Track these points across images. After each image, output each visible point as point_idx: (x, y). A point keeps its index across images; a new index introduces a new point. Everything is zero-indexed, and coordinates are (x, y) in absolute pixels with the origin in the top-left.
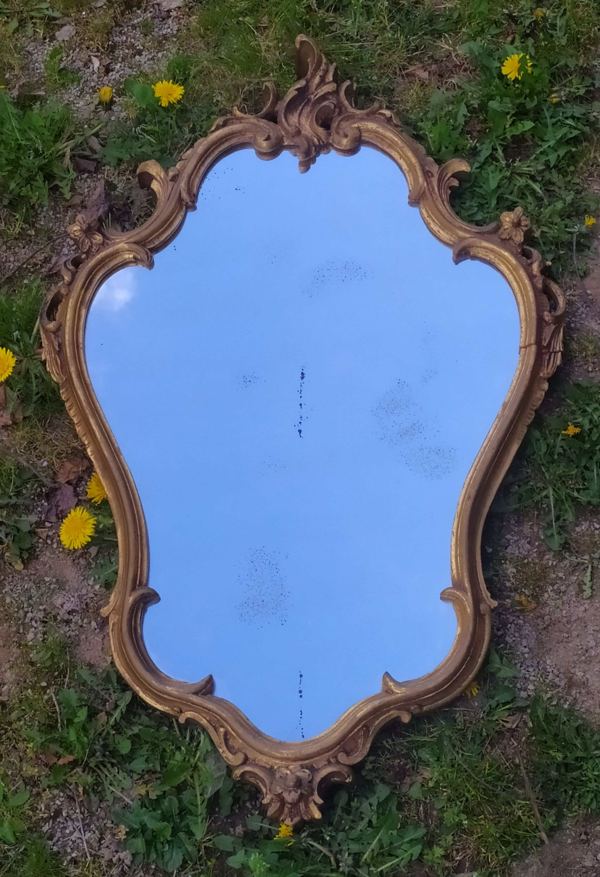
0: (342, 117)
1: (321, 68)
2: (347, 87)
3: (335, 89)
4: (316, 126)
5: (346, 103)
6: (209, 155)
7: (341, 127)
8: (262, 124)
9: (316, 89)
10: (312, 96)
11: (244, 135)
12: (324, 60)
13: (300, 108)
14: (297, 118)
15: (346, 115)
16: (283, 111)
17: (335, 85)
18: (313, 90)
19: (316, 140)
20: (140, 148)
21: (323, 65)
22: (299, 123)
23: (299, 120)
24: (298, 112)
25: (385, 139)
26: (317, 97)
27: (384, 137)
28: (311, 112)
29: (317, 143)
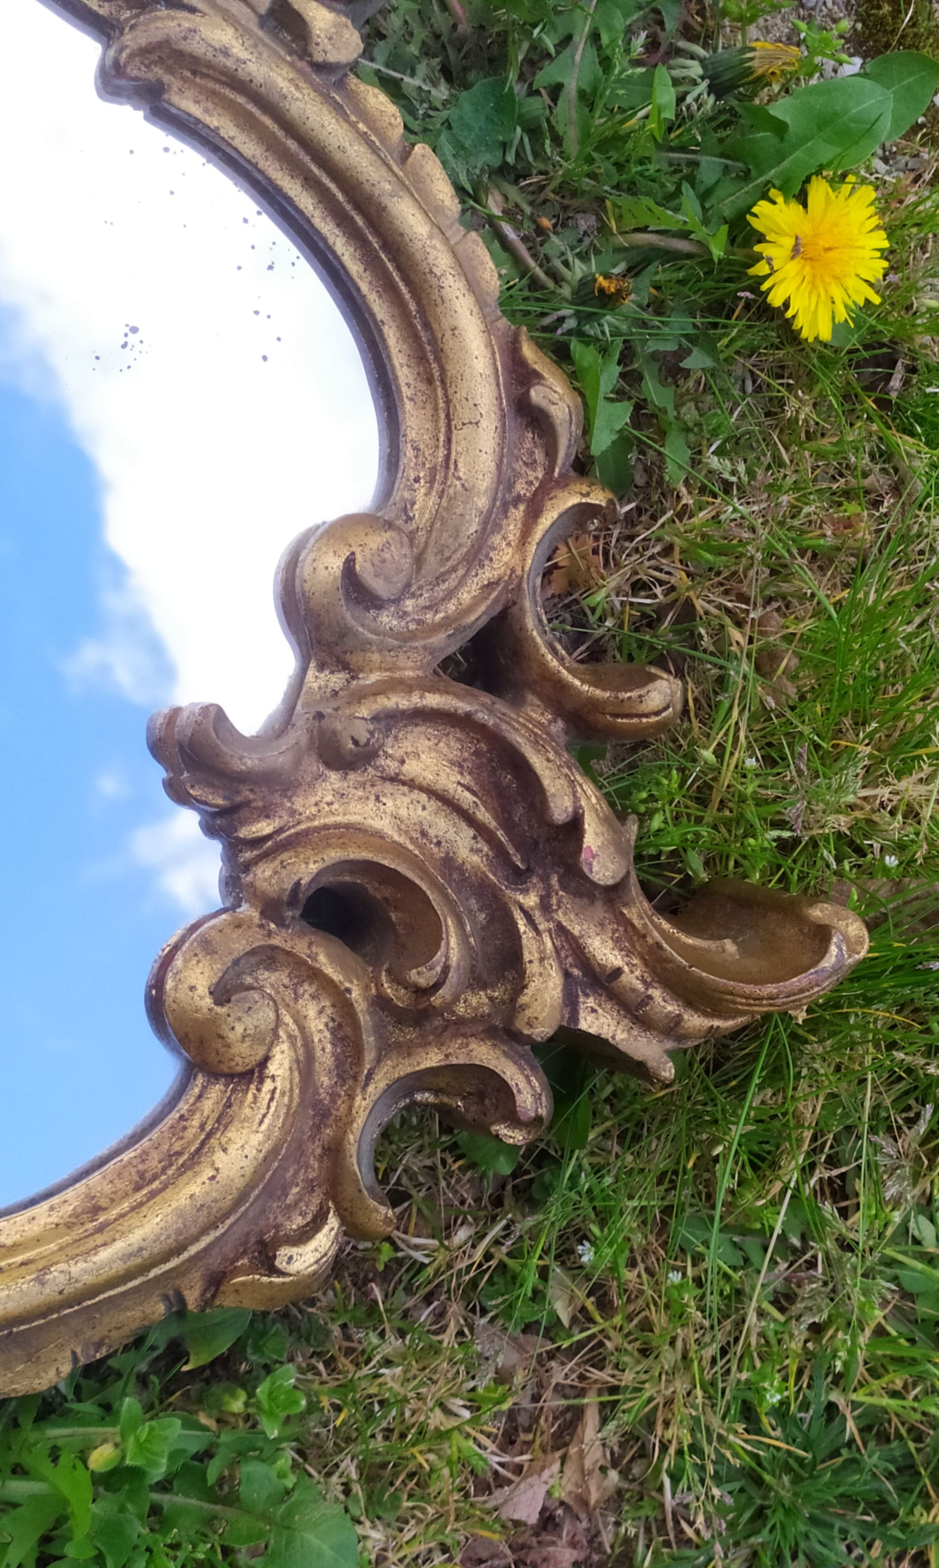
0: (364, 1019)
1: (656, 993)
2: (505, 1091)
3: (520, 1024)
4: (334, 855)
5: (432, 1059)
6: (371, 261)
7: (308, 989)
8: (466, 596)
9: (561, 930)
10: (531, 900)
11: (432, 481)
12: (695, 1021)
13: (484, 815)
14: (428, 777)
15: (369, 1040)
16: (482, 716)
17: (542, 1031)
18: (560, 916)
19: (264, 827)
20: (595, 37)
21: (672, 1008)
22: (394, 779)
23: (412, 784)
24: (467, 798)
25: (139, 1196)
26: (522, 925)
27: (153, 1195)
28: (449, 863)
29: (244, 833)
